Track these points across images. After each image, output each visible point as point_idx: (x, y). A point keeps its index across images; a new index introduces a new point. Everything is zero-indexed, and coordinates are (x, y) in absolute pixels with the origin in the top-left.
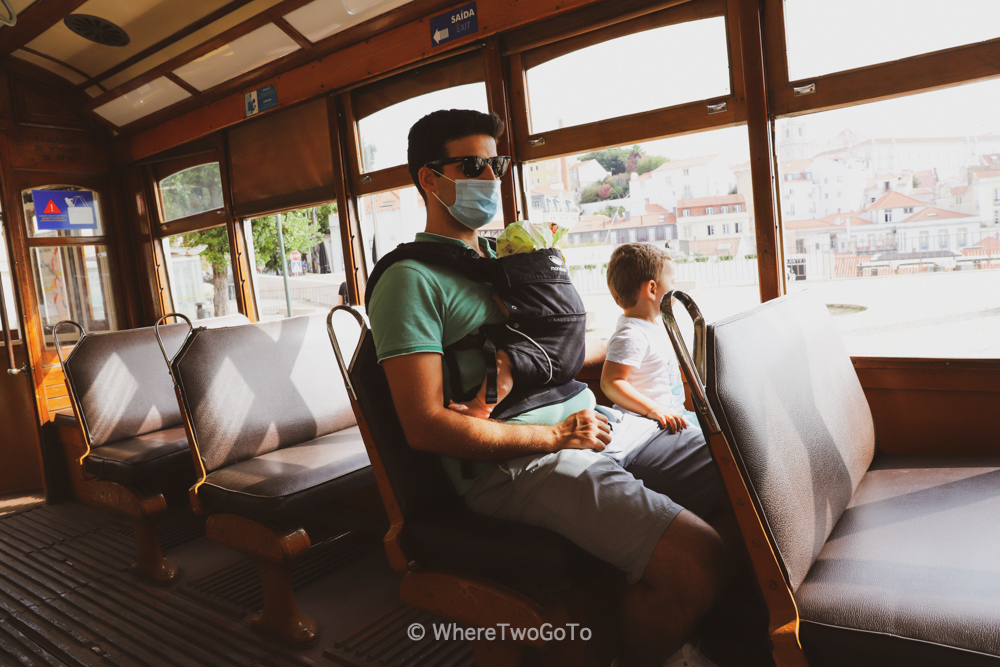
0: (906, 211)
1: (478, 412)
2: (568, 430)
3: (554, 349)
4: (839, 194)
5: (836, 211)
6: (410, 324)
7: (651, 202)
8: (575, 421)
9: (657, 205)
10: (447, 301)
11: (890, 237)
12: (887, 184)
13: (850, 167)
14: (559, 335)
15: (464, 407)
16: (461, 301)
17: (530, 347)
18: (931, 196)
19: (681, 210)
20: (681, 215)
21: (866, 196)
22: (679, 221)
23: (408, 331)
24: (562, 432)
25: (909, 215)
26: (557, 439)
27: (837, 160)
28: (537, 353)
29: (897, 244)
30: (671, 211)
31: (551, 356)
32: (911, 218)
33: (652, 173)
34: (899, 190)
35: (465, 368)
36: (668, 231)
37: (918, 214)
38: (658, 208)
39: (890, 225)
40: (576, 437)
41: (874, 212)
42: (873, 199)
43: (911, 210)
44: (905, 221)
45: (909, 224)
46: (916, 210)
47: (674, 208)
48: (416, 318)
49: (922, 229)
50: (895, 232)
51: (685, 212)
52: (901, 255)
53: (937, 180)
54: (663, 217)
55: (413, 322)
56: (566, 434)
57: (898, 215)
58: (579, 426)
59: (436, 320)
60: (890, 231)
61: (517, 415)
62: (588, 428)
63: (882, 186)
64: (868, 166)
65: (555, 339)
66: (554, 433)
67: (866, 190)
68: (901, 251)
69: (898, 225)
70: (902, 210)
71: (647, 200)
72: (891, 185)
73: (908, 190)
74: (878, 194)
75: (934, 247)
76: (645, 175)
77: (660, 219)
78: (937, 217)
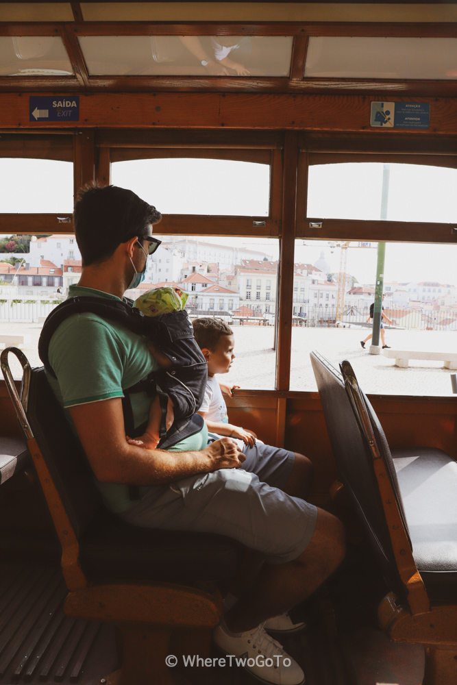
0: (203, 286)
1: (151, 446)
2: (219, 454)
3: (196, 390)
4: (167, 270)
5: (165, 281)
6: (103, 373)
7: (45, 259)
8: (222, 446)
9: (49, 262)
10: (128, 351)
11: (194, 300)
12: (194, 268)
13: (174, 255)
14: (198, 379)
15: (141, 442)
16: (136, 352)
17: (183, 390)
18: (217, 279)
19: (67, 267)
20: (67, 271)
21: (182, 274)
22: (65, 274)
23: (103, 379)
24: (214, 456)
25: (205, 288)
26: (212, 461)
27: (167, 249)
28: (188, 394)
29: (198, 305)
30: (60, 267)
31: (196, 396)
32: (205, 290)
33: (47, 238)
34: (200, 273)
35: (136, 409)
36: (57, 280)
37: (209, 288)
38: (50, 264)
39: (194, 293)
40: (225, 459)
41: (186, 284)
42: (186, 276)
43: (206, 285)
44: (202, 291)
45: (205, 294)
46: (208, 286)
47: (62, 265)
48: (107, 366)
49: (221, 298)
50: (197, 297)
51: (69, 269)
52: (201, 312)
53: (218, 270)
54: (53, 270)
55: (105, 371)
56: (218, 457)
57: (199, 287)
58: (226, 451)
59: (120, 368)
60: (194, 296)
61: (174, 445)
62: (232, 452)
63: (191, 269)
64: (184, 256)
65: (196, 382)
66: (209, 457)
67: (182, 270)
68: (199, 309)
69: (198, 293)
70: (201, 285)
71: (42, 257)
72: (197, 269)
73: (205, 273)
74: (189, 273)
75: (216, 309)
76: (42, 239)
77: (52, 272)
78: (218, 291)
